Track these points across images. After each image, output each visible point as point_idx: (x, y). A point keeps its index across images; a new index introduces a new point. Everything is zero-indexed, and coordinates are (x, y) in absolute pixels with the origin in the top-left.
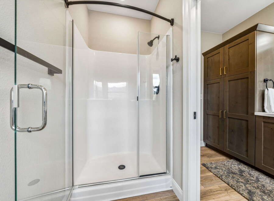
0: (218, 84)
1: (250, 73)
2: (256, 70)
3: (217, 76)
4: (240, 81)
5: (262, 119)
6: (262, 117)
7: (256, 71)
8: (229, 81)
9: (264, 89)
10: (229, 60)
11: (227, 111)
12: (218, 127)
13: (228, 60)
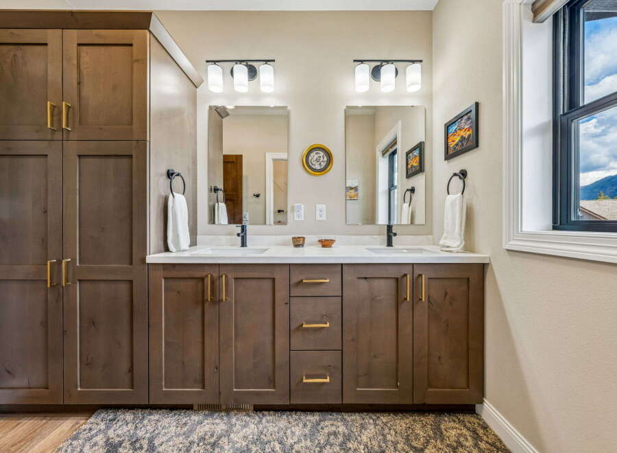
0: (42, 160)
1: (134, 143)
2: (148, 139)
3: (37, 131)
4: (112, 161)
5: (162, 272)
6: (161, 267)
7: (148, 143)
8: (79, 156)
9: (167, 194)
10: (79, 83)
11: (74, 260)
12: (45, 324)
13: (75, 84)
